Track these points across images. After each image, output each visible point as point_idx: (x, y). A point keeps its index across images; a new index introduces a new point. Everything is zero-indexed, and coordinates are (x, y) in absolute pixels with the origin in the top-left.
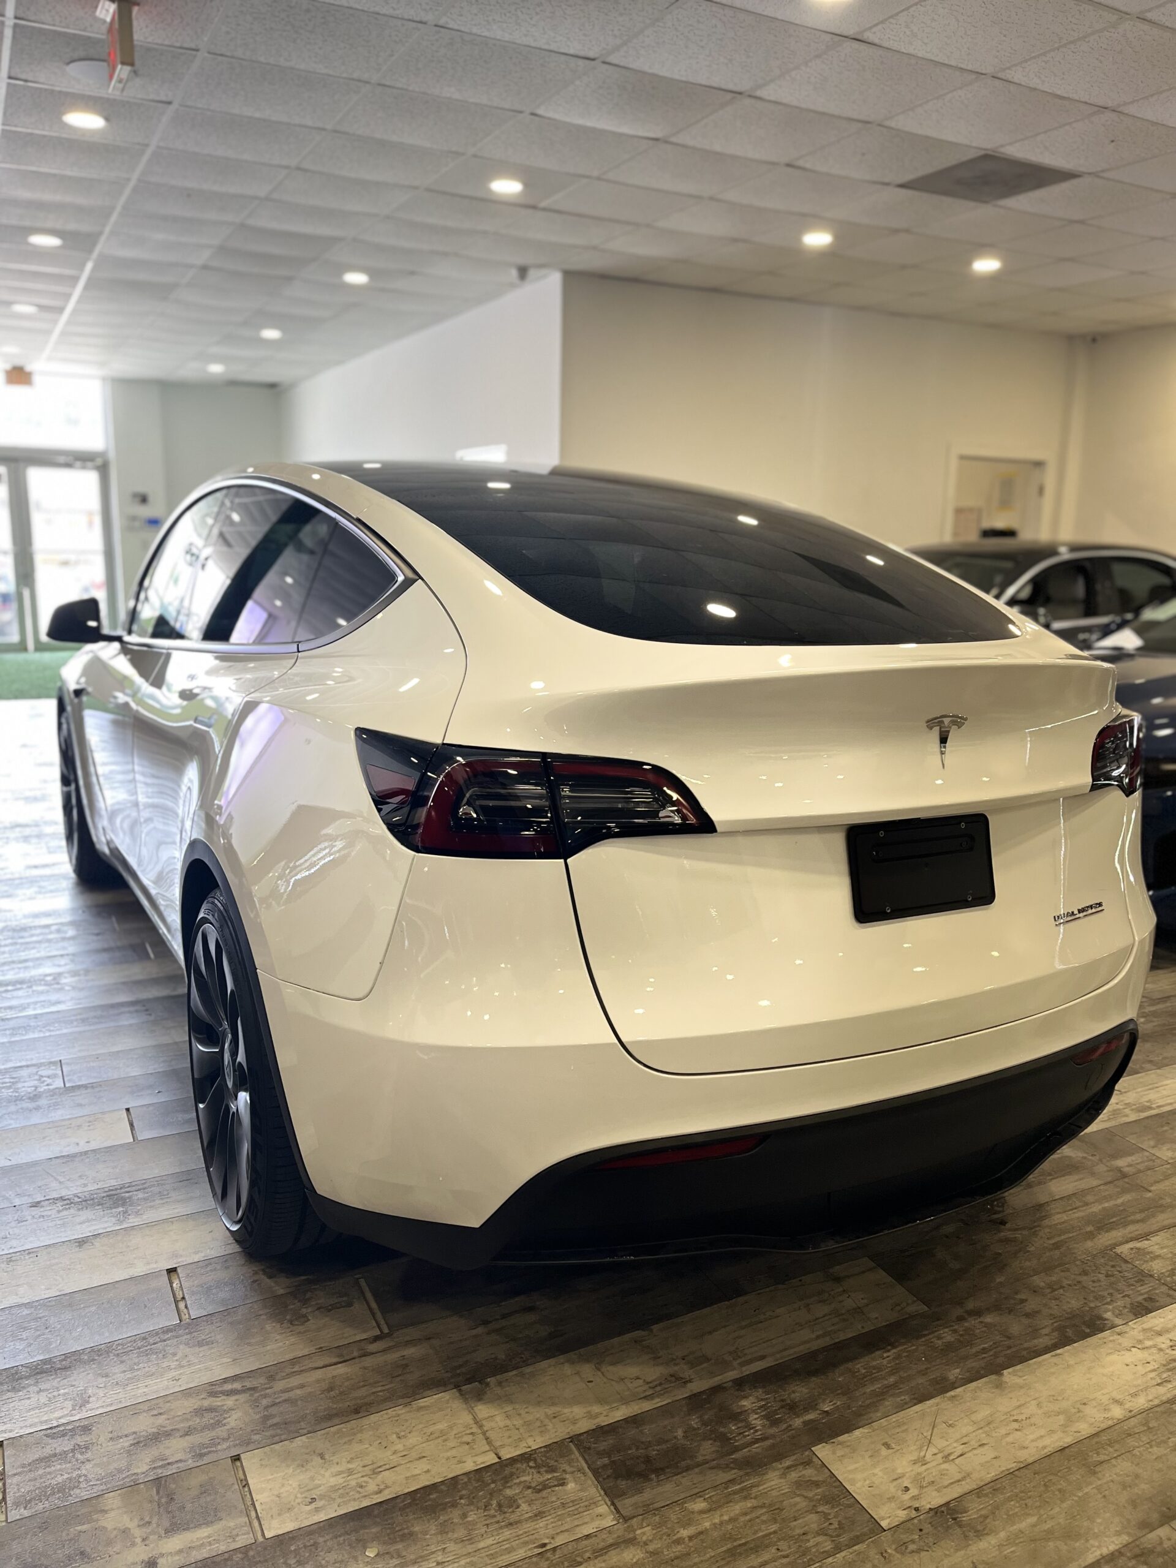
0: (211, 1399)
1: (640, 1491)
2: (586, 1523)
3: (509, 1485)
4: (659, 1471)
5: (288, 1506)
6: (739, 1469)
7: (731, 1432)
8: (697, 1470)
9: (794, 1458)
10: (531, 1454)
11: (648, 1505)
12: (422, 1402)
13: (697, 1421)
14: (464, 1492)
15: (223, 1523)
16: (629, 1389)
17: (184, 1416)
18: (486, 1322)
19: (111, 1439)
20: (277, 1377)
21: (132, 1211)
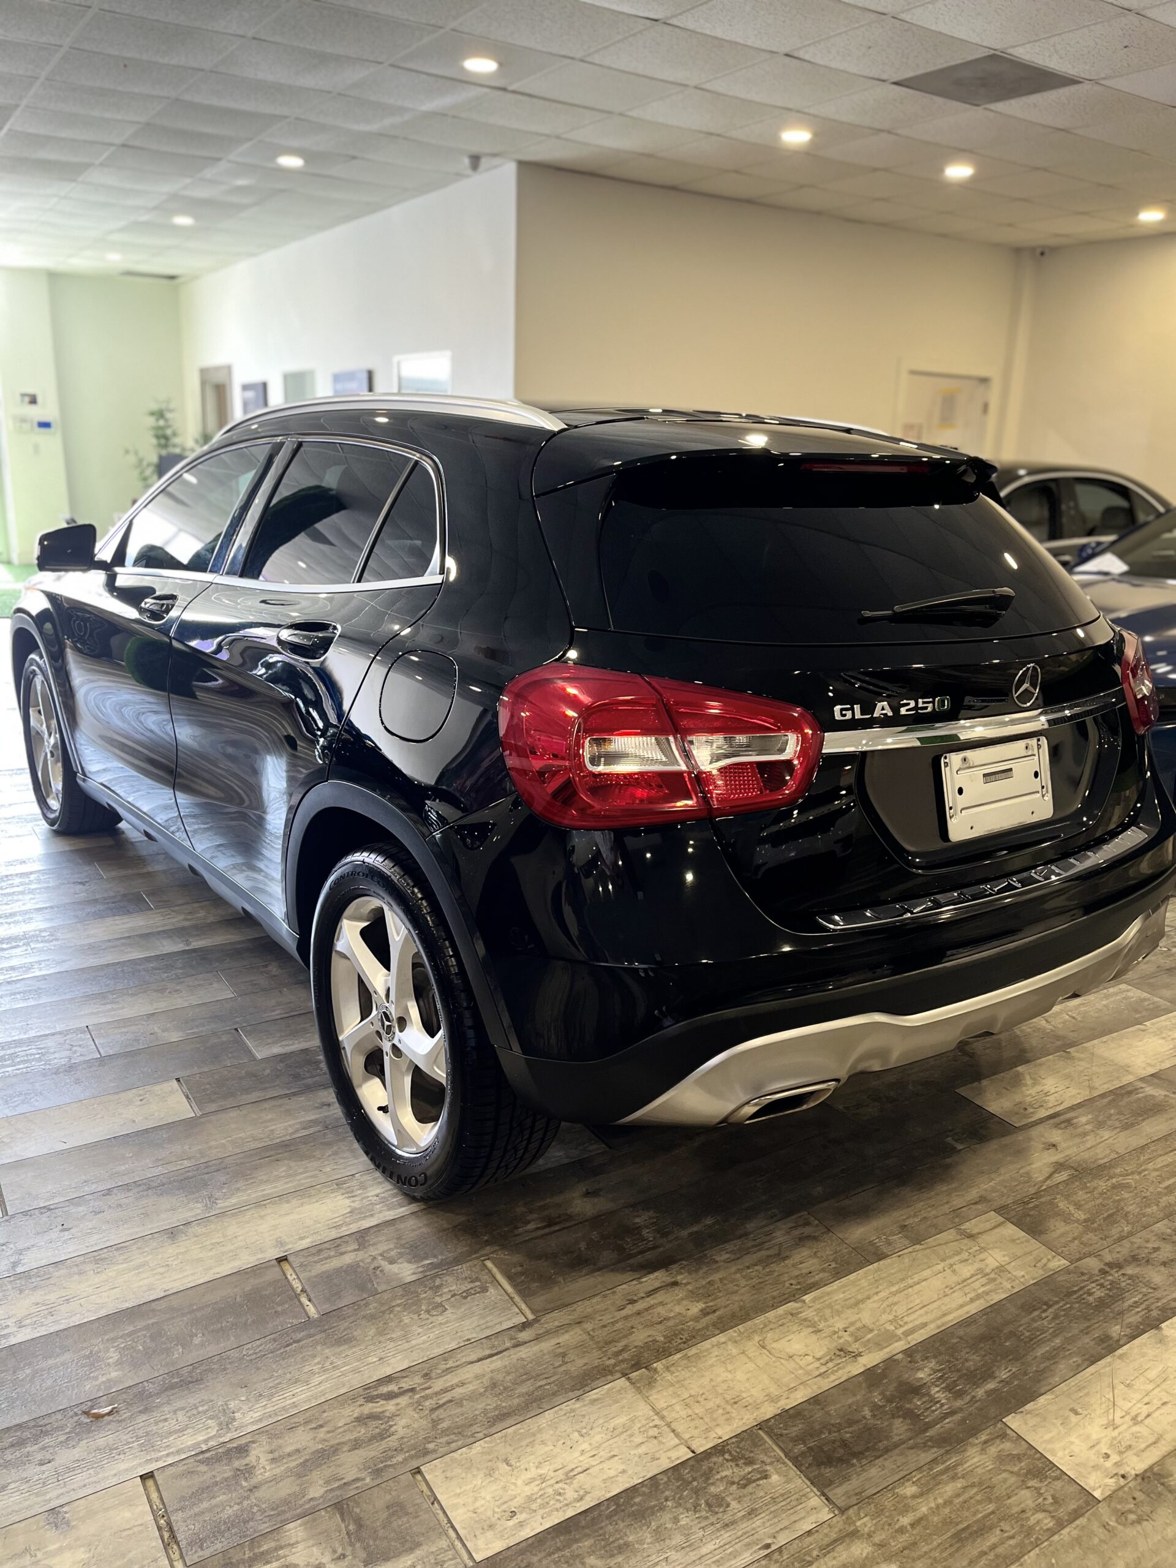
0: (371, 1405)
1: (846, 1478)
2: (803, 1518)
3: (711, 1481)
4: (858, 1455)
5: (488, 1523)
6: (938, 1447)
7: (918, 1408)
8: (897, 1451)
9: (988, 1431)
10: (723, 1446)
11: (860, 1493)
12: (593, 1395)
13: (880, 1397)
14: (667, 1493)
15: (425, 1547)
16: (801, 1368)
17: (346, 1427)
18: (632, 1302)
19: (273, 1460)
20: (433, 1375)
21: (217, 1194)
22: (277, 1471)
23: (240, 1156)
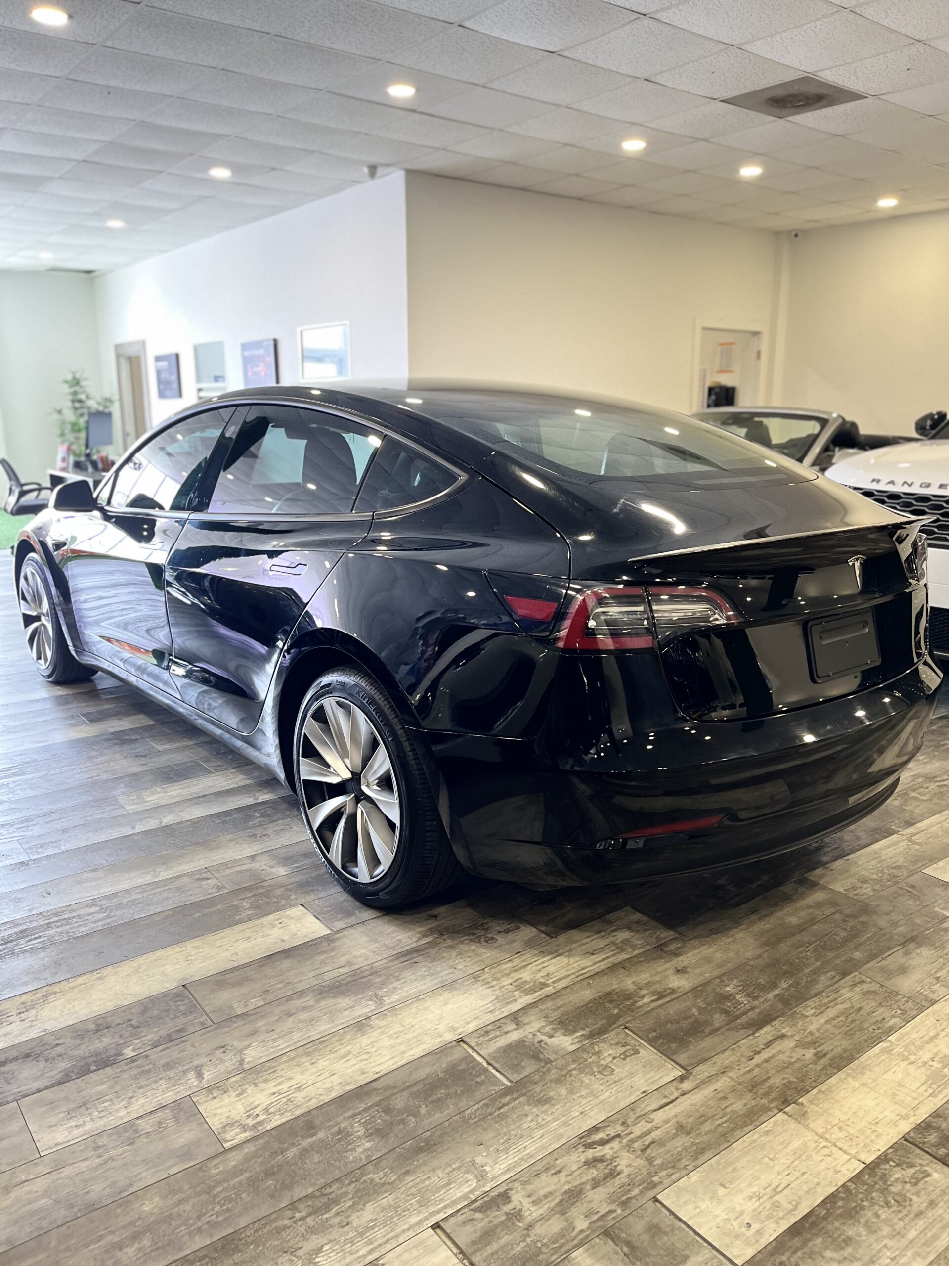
0: (590, 1151)
10: (885, 1156)
16: (913, 1091)
17: (580, 1170)
18: (758, 1053)
19: (534, 1203)
20: (629, 1121)
21: (380, 993)
22: (541, 1211)
23: (384, 961)
